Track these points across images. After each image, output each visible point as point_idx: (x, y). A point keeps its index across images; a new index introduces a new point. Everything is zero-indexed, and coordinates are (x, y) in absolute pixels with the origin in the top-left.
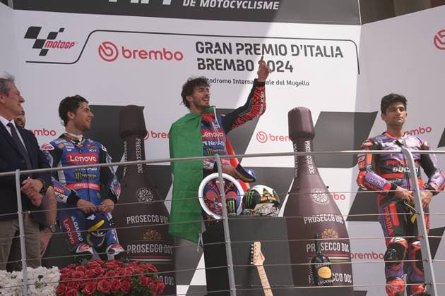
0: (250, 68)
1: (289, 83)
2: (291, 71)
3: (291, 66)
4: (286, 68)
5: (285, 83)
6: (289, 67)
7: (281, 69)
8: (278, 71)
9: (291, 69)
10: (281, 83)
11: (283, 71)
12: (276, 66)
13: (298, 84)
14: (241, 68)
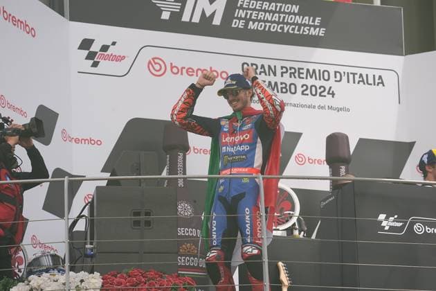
0: (293, 90)
1: (330, 108)
2: (333, 97)
3: (333, 92)
4: (328, 93)
5: (327, 107)
6: (331, 92)
7: (322, 94)
8: (320, 95)
9: (333, 94)
10: (322, 108)
11: (325, 96)
12: (319, 91)
13: (339, 110)
14: (284, 90)
